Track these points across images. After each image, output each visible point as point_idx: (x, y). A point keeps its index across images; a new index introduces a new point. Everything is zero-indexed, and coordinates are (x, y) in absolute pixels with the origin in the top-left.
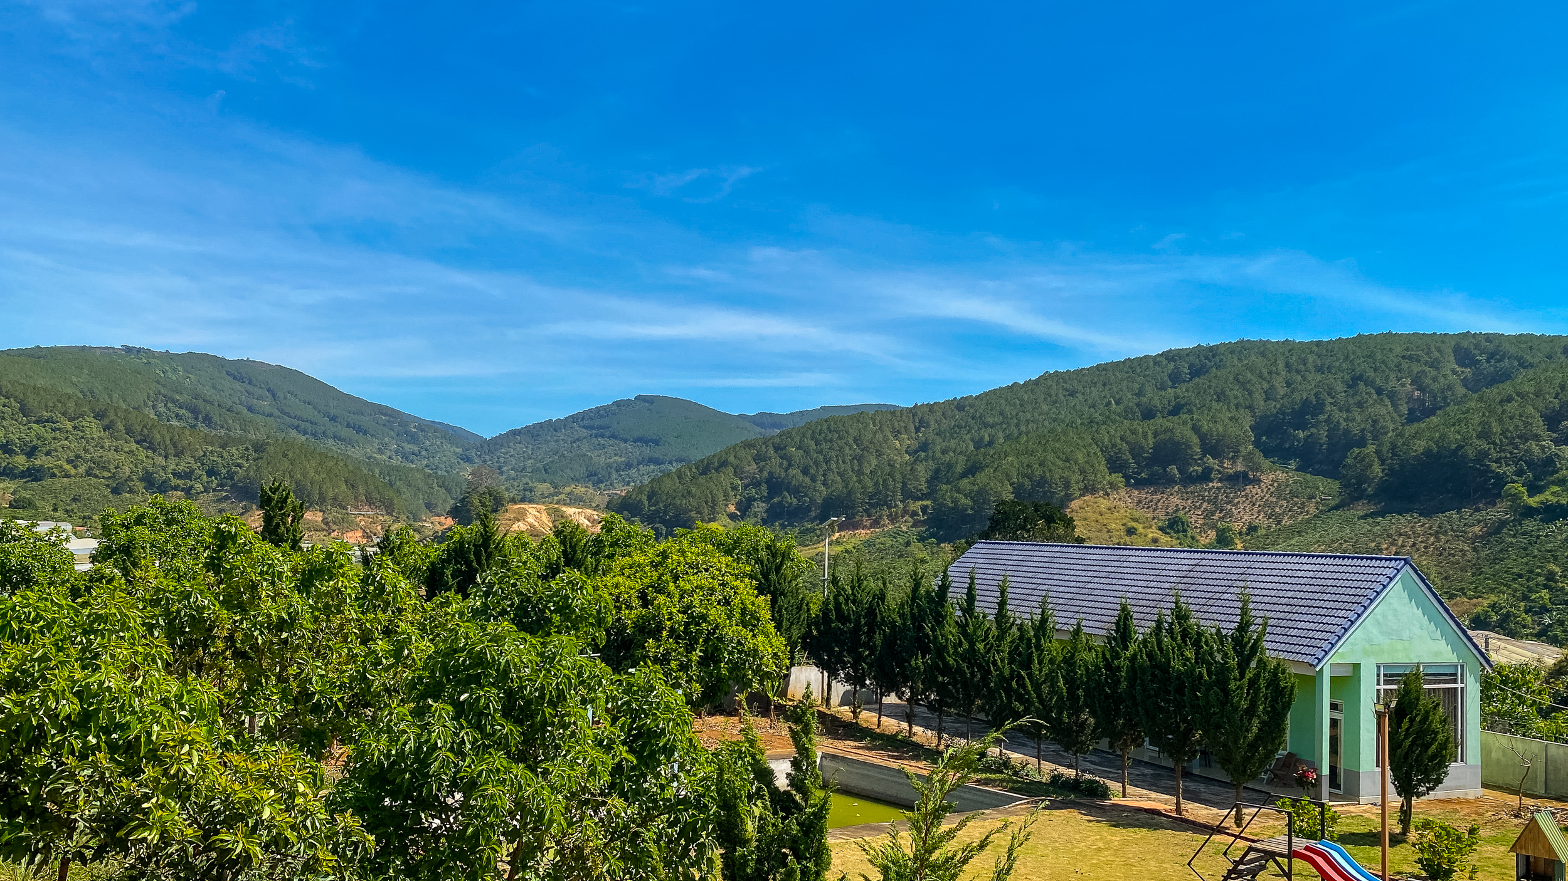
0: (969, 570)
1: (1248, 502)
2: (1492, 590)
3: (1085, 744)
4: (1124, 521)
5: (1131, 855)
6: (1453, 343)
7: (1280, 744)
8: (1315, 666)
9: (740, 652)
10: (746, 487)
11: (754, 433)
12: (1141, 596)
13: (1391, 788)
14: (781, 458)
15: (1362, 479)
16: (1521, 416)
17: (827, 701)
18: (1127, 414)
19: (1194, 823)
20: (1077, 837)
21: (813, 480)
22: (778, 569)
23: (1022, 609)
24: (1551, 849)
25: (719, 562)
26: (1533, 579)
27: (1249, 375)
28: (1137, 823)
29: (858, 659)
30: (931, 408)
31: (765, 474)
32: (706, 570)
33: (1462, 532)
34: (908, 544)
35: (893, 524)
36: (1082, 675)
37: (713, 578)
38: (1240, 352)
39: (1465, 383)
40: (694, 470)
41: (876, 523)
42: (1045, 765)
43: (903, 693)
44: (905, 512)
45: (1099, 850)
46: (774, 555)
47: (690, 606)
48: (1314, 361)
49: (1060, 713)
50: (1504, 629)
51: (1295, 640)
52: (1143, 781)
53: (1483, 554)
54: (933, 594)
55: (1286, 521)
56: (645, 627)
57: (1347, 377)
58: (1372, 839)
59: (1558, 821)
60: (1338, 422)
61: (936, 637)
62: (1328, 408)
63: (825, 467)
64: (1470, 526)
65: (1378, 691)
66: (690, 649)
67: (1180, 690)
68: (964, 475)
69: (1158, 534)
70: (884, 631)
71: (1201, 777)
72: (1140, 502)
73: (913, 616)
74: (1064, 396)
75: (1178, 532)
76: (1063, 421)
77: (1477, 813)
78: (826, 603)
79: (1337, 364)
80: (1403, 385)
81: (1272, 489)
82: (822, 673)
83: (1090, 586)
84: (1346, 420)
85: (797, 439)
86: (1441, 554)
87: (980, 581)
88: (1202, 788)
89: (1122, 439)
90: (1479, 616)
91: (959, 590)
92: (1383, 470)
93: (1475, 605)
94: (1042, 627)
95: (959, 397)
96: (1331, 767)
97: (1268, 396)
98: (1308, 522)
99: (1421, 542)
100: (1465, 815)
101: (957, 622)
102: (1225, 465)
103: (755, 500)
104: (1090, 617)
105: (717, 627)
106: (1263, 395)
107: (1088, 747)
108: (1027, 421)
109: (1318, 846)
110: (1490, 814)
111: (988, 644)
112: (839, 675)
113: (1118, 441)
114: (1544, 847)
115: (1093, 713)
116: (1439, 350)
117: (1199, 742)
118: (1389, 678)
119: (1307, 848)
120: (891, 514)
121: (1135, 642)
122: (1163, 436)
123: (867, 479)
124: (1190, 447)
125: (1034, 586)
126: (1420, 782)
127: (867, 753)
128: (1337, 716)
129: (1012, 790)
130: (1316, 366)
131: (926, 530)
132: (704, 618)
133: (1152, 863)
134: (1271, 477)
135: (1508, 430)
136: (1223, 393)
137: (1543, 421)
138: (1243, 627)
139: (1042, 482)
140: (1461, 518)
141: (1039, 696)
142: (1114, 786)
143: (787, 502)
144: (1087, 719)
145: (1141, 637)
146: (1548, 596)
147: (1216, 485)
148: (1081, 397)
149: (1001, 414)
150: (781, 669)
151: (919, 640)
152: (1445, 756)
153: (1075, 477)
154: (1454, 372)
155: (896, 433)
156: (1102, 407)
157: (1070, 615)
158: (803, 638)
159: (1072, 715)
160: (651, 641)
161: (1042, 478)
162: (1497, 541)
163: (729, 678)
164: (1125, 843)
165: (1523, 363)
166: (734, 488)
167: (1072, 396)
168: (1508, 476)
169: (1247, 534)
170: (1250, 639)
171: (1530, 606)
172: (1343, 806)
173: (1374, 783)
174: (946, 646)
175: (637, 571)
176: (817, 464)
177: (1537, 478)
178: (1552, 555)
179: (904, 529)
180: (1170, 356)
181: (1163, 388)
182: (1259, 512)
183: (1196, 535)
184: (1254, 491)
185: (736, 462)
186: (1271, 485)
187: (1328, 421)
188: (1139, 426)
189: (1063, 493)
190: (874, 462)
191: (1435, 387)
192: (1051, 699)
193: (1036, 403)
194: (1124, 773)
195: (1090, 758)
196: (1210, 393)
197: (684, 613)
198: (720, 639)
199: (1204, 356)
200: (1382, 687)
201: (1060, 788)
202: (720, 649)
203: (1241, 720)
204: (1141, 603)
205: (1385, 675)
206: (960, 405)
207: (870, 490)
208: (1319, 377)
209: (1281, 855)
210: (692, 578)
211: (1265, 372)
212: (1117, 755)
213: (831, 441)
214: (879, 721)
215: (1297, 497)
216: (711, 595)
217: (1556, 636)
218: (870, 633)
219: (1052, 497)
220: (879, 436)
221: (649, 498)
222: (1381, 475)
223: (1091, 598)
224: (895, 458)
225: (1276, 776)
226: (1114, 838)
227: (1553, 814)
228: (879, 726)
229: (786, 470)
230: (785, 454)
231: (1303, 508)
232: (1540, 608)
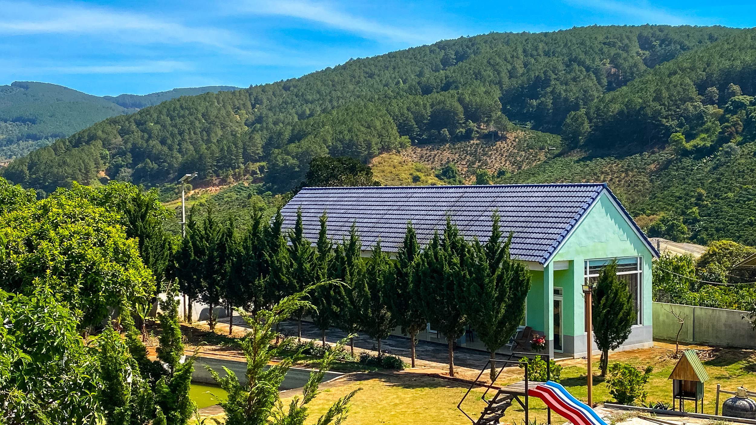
0: (296, 210)
1: (498, 154)
2: (662, 209)
3: (385, 331)
4: (411, 172)
5: (418, 407)
6: (638, 33)
7: (520, 320)
8: (543, 264)
9: (115, 283)
10: (113, 156)
11: (118, 112)
12: (422, 222)
13: (594, 345)
14: (143, 131)
15: (576, 134)
16: (681, 85)
17: (189, 318)
18: (411, 90)
19: (462, 381)
20: (380, 397)
21: (170, 149)
22: (143, 217)
23: (337, 237)
24: (695, 375)
25: (94, 212)
26: (689, 200)
27: (498, 59)
28: (422, 384)
29: (212, 284)
30: (263, 89)
31: (129, 145)
32: (83, 219)
33: (643, 169)
34: (249, 196)
35: (237, 181)
36: (380, 281)
37: (88, 225)
38: (491, 42)
39: (645, 62)
40: (67, 143)
41: (223, 181)
42: (357, 350)
43: (249, 306)
44: (246, 171)
45: (396, 405)
46: (139, 206)
47: (70, 248)
48: (543, 48)
49: (366, 310)
50: (670, 236)
51: (529, 247)
52: (427, 355)
53: (656, 184)
54: (270, 229)
55: (525, 167)
56: (32, 268)
57: (566, 59)
58: (582, 381)
59: (701, 358)
60: (560, 93)
61: (273, 262)
62: (553, 82)
63: (179, 138)
64: (648, 165)
65: (586, 279)
66: (72, 282)
67: (450, 286)
68: (291, 140)
69: (435, 180)
70: (232, 260)
71: (468, 349)
72: (422, 157)
73: (255, 248)
74: (365, 77)
75: (449, 178)
76: (365, 98)
77: (650, 358)
78: (185, 242)
79: (559, 50)
80: (604, 64)
81: (515, 144)
82: (184, 296)
83: (386, 216)
84: (565, 91)
85: (155, 116)
86: (629, 185)
87: (305, 219)
88: (468, 356)
89: (408, 109)
90: (654, 227)
91: (289, 226)
92: (591, 127)
93: (651, 220)
94: (351, 248)
95: (285, 80)
96: (555, 335)
97: (512, 74)
98: (540, 166)
99: (617, 177)
100: (642, 360)
101: (288, 249)
102: (482, 127)
103: (122, 166)
104: (387, 239)
105: (94, 264)
106: (508, 74)
107: (387, 334)
108: (338, 97)
109: (546, 385)
110: (658, 357)
111: (313, 264)
112: (197, 297)
113: (406, 111)
114: (690, 374)
115: (389, 309)
116: (628, 37)
117: (464, 324)
118: (593, 269)
119: (538, 388)
120: (235, 174)
121: (418, 255)
122: (438, 107)
123: (214, 147)
124: (456, 114)
125: (345, 219)
126: (613, 339)
127: (222, 353)
128: (558, 298)
129: (332, 369)
130: (544, 52)
131: (264, 185)
132: (82, 257)
133: (433, 410)
134: (514, 134)
135: (673, 95)
136: (479, 73)
137: (696, 88)
138: (494, 238)
139: (350, 144)
140: (642, 159)
141: (351, 300)
142: (406, 360)
143: (149, 168)
144: (385, 313)
145: (422, 252)
146: (698, 211)
147: (476, 142)
148: (377, 79)
149: (318, 92)
150: (150, 294)
151: (259, 265)
152: (629, 320)
153: (375, 140)
154: (638, 54)
155: (237, 109)
156: (393, 85)
157: (372, 239)
158: (167, 270)
159: (375, 311)
160: (37, 278)
161: (350, 141)
162: (665, 174)
163: (107, 304)
164: (414, 399)
165: (684, 46)
166: (103, 157)
167: (371, 77)
168: (673, 128)
169: (498, 177)
170: (499, 247)
171: (686, 219)
172: (563, 360)
173: (584, 343)
174: (281, 268)
175: (21, 223)
176: (172, 135)
177: (692, 128)
178: (701, 183)
179: (246, 185)
180: (441, 46)
181: (437, 70)
182: (506, 161)
183: (462, 179)
184: (502, 145)
185: (104, 136)
186: (514, 141)
187: (552, 92)
188: (420, 99)
189: (366, 153)
190: (220, 133)
191: (626, 65)
192: (359, 301)
193: (344, 83)
194: (412, 350)
195: (389, 342)
196: (470, 73)
197: (64, 254)
198: (97, 273)
199: (466, 45)
200: (589, 276)
201: (367, 365)
202: (98, 281)
203: (493, 304)
204: (423, 227)
205: (590, 268)
206: (286, 86)
207: (217, 155)
208: (546, 60)
209: (521, 394)
210: (69, 226)
211: (509, 56)
212: (408, 339)
213: (183, 117)
214: (231, 330)
215: (532, 149)
216: (88, 239)
217: (703, 238)
218: (221, 263)
219: (358, 156)
220: (223, 112)
221: (30, 168)
222: (589, 130)
223: (387, 225)
224: (237, 129)
225: (518, 343)
226: (406, 396)
227: (697, 354)
228: (230, 333)
229: (147, 141)
230: (145, 128)
231: (536, 157)
232: (692, 219)
